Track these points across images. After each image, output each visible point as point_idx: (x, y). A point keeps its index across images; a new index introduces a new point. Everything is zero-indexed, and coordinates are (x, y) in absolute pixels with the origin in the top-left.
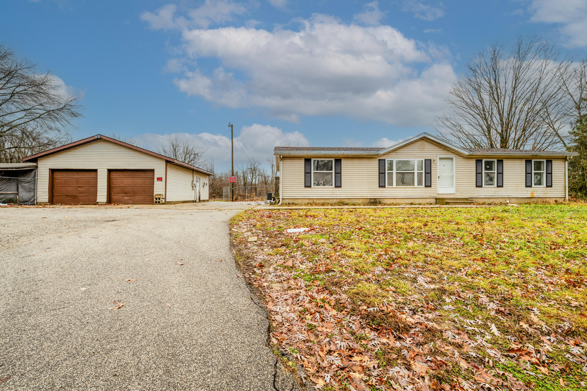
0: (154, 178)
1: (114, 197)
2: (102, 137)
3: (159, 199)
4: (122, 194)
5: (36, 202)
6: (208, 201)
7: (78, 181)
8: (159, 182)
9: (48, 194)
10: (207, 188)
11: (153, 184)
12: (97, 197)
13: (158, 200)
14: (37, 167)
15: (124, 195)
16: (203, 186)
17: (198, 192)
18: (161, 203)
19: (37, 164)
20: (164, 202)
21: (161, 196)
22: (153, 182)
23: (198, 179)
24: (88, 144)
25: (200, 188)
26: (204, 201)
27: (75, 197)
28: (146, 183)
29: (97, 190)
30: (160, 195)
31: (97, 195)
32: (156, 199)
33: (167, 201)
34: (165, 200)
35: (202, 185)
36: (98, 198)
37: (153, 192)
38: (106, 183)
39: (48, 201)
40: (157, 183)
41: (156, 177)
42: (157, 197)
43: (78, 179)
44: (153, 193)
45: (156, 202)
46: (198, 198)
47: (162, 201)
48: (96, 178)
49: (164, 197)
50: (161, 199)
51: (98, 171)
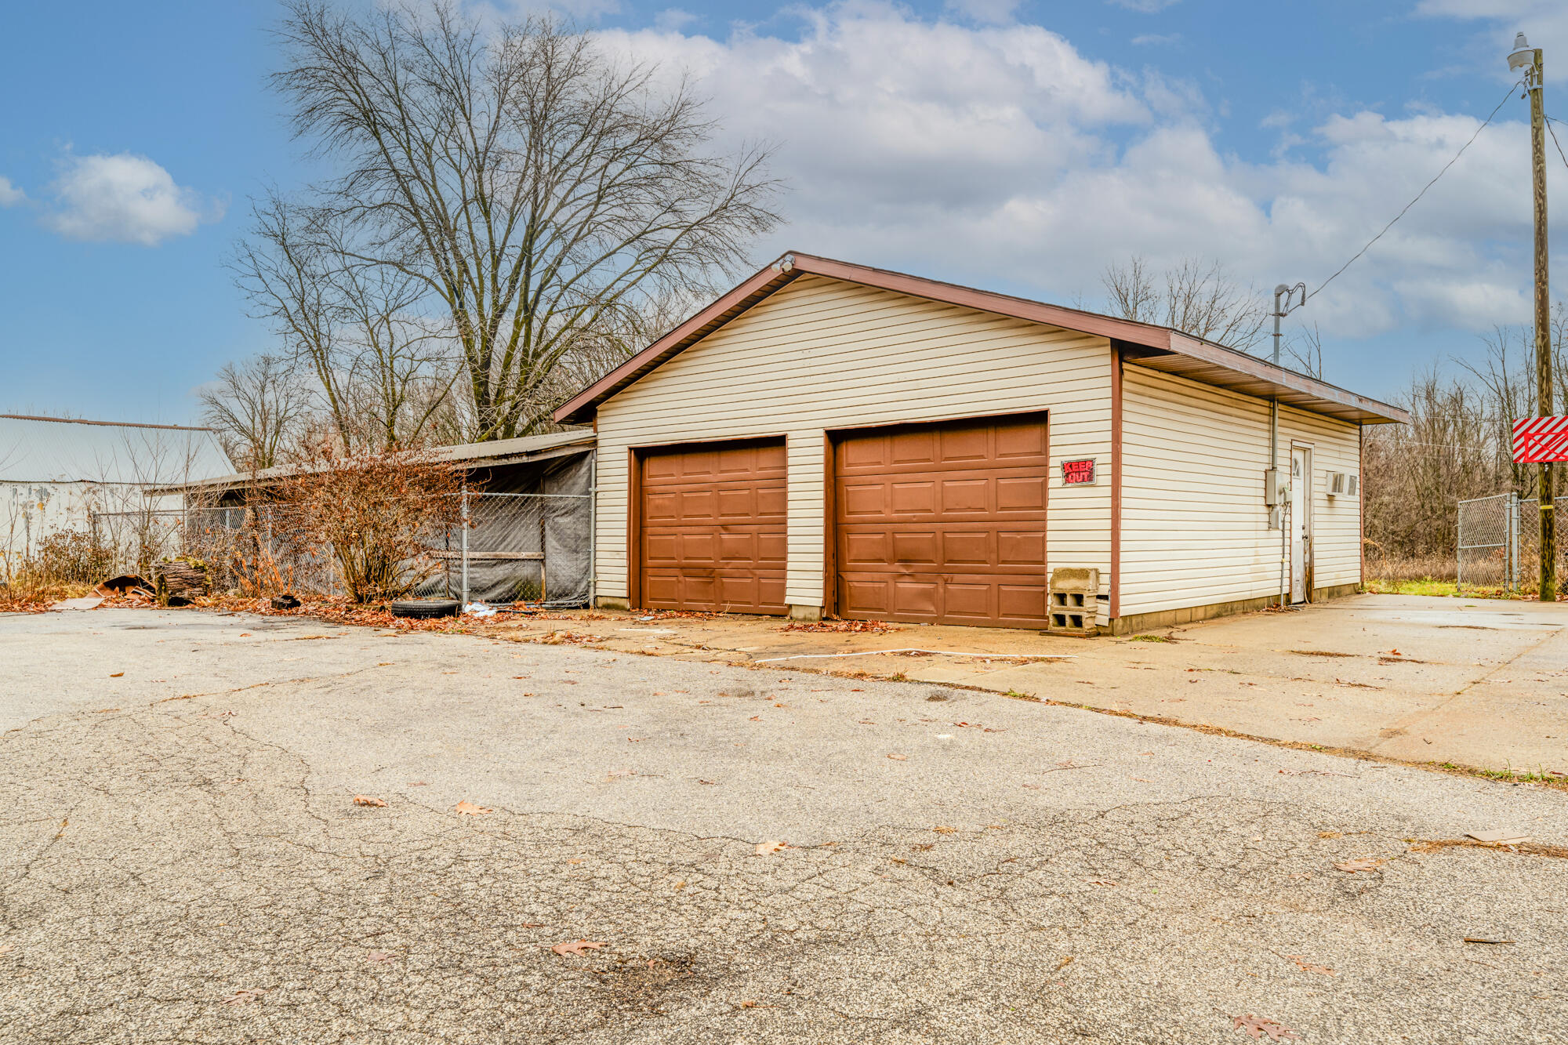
0: (1045, 465)
1: (857, 580)
2: (803, 264)
3: (1079, 599)
4: (892, 561)
5: (592, 596)
6: (1357, 590)
7: (720, 498)
8: (1078, 492)
9: (625, 562)
10: (1350, 505)
11: (1043, 507)
12: (784, 578)
13: (1070, 609)
14: (595, 443)
15: (898, 567)
16: (1331, 498)
17: (1298, 534)
18: (1088, 624)
19: (596, 431)
20: (1104, 621)
21: (1090, 583)
22: (1044, 488)
23: (1298, 455)
24: (752, 311)
25: (1309, 514)
26: (1335, 592)
27: (709, 575)
28: (1003, 502)
29: (784, 542)
30: (1083, 574)
31: (784, 568)
32: (1061, 598)
33: (1124, 611)
34: (1115, 607)
35: (1321, 488)
36: (789, 583)
37: (1044, 552)
38: (821, 504)
39: (625, 594)
40: (1061, 496)
41: (1057, 457)
42: (1067, 585)
43: (717, 487)
44: (1043, 562)
45: (1060, 620)
46: (1299, 574)
47: (1093, 613)
48: (783, 480)
49: (1105, 590)
50: (1088, 603)
51: (790, 443)
